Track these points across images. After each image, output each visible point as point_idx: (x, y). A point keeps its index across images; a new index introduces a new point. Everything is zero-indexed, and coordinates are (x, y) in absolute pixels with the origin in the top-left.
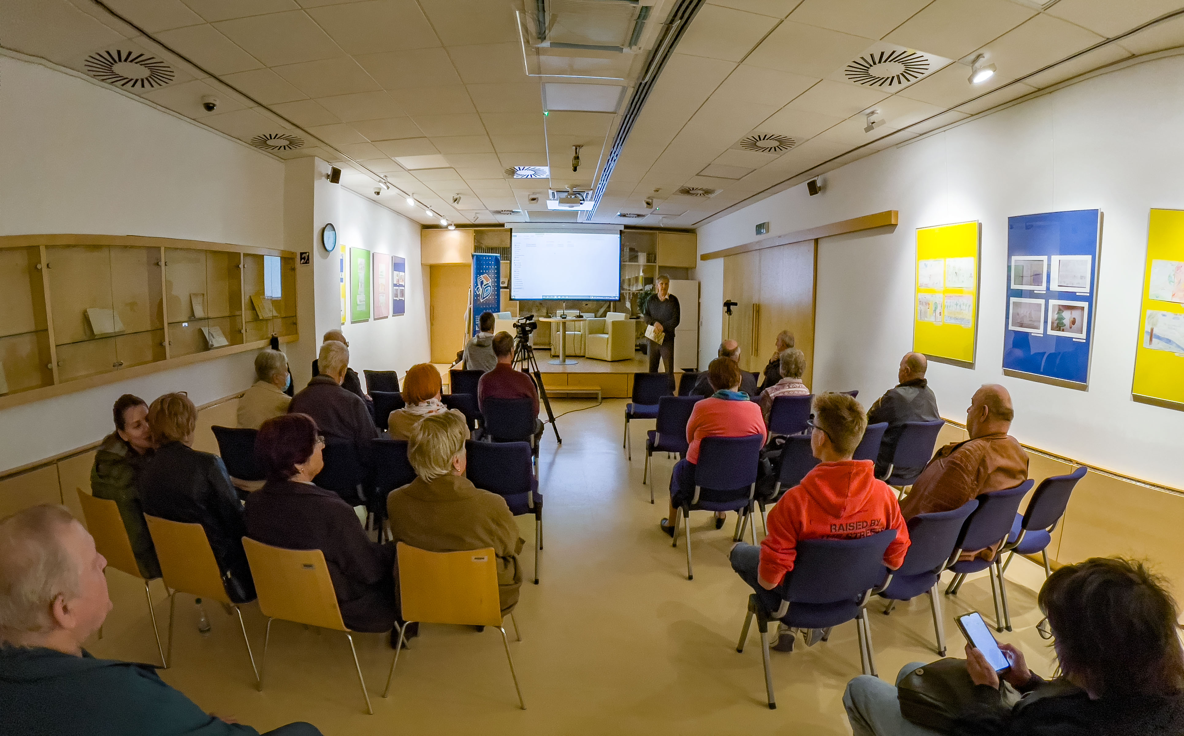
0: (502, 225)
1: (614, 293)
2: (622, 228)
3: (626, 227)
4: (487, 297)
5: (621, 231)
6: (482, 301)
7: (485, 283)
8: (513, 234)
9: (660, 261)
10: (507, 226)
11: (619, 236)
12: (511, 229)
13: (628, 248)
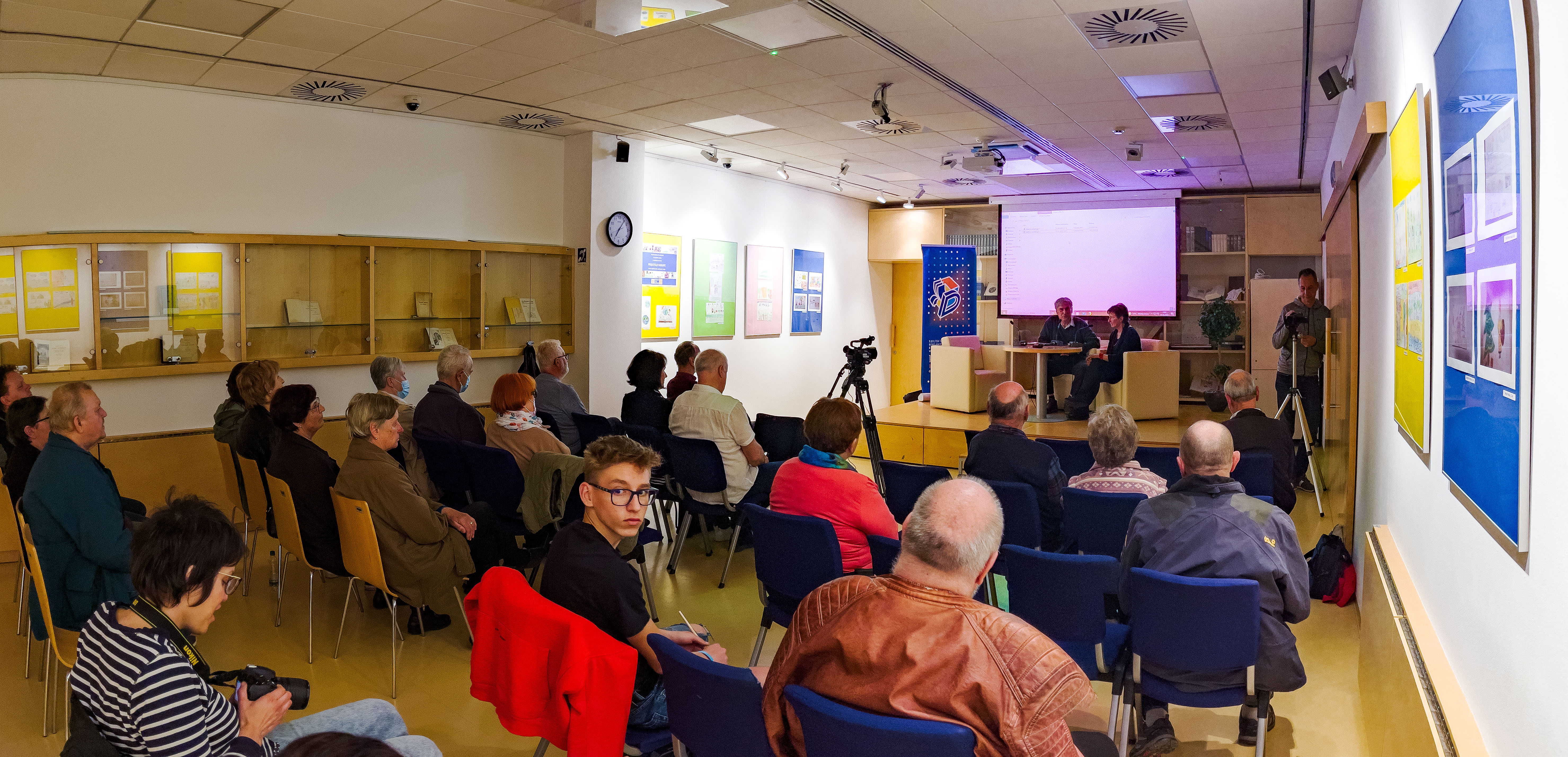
0: (985, 201)
1: (1166, 305)
2: (1179, 194)
3: (1185, 192)
4: (952, 312)
5: (1177, 199)
6: (940, 318)
7: (947, 289)
8: (1003, 214)
9: (1252, 247)
10: (994, 202)
11: (1174, 208)
12: (1000, 206)
13: (1192, 228)
